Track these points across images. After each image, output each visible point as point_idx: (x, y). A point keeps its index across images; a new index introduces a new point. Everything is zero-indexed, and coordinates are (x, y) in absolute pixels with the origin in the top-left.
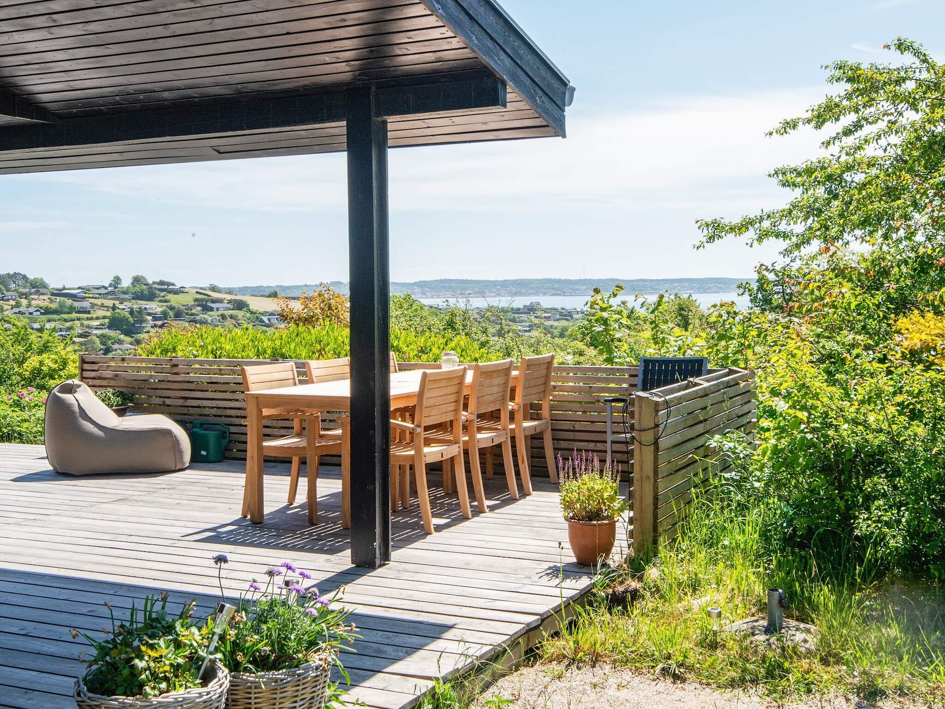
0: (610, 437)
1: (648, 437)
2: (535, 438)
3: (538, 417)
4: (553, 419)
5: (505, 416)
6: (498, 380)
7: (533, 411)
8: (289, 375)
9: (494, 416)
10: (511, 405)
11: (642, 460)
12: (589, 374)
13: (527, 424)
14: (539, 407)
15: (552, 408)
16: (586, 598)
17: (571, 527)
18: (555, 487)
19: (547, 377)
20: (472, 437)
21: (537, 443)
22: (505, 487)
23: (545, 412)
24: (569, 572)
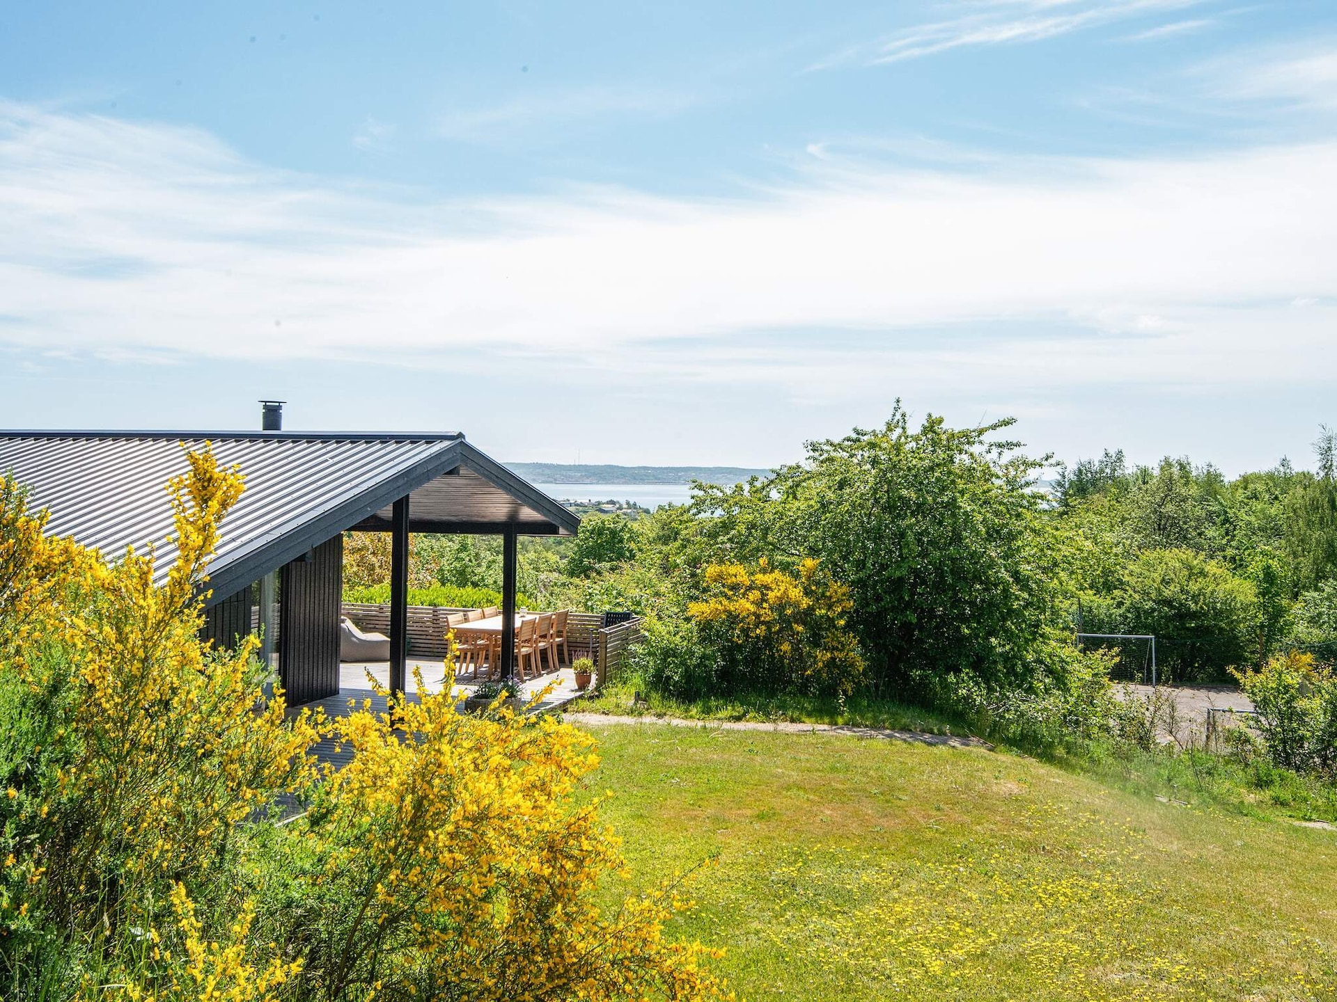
0: (591, 646)
1: (604, 645)
2: (560, 646)
3: (561, 636)
4: (568, 637)
5: (549, 636)
6: (547, 622)
7: (559, 633)
8: (460, 618)
9: (544, 636)
10: (551, 632)
11: (601, 654)
12: (582, 619)
13: (557, 640)
14: (562, 632)
15: (567, 632)
16: (581, 697)
17: (576, 676)
18: (570, 665)
19: (566, 619)
20: (537, 645)
21: (560, 648)
22: (548, 667)
23: (565, 634)
24: (576, 691)
